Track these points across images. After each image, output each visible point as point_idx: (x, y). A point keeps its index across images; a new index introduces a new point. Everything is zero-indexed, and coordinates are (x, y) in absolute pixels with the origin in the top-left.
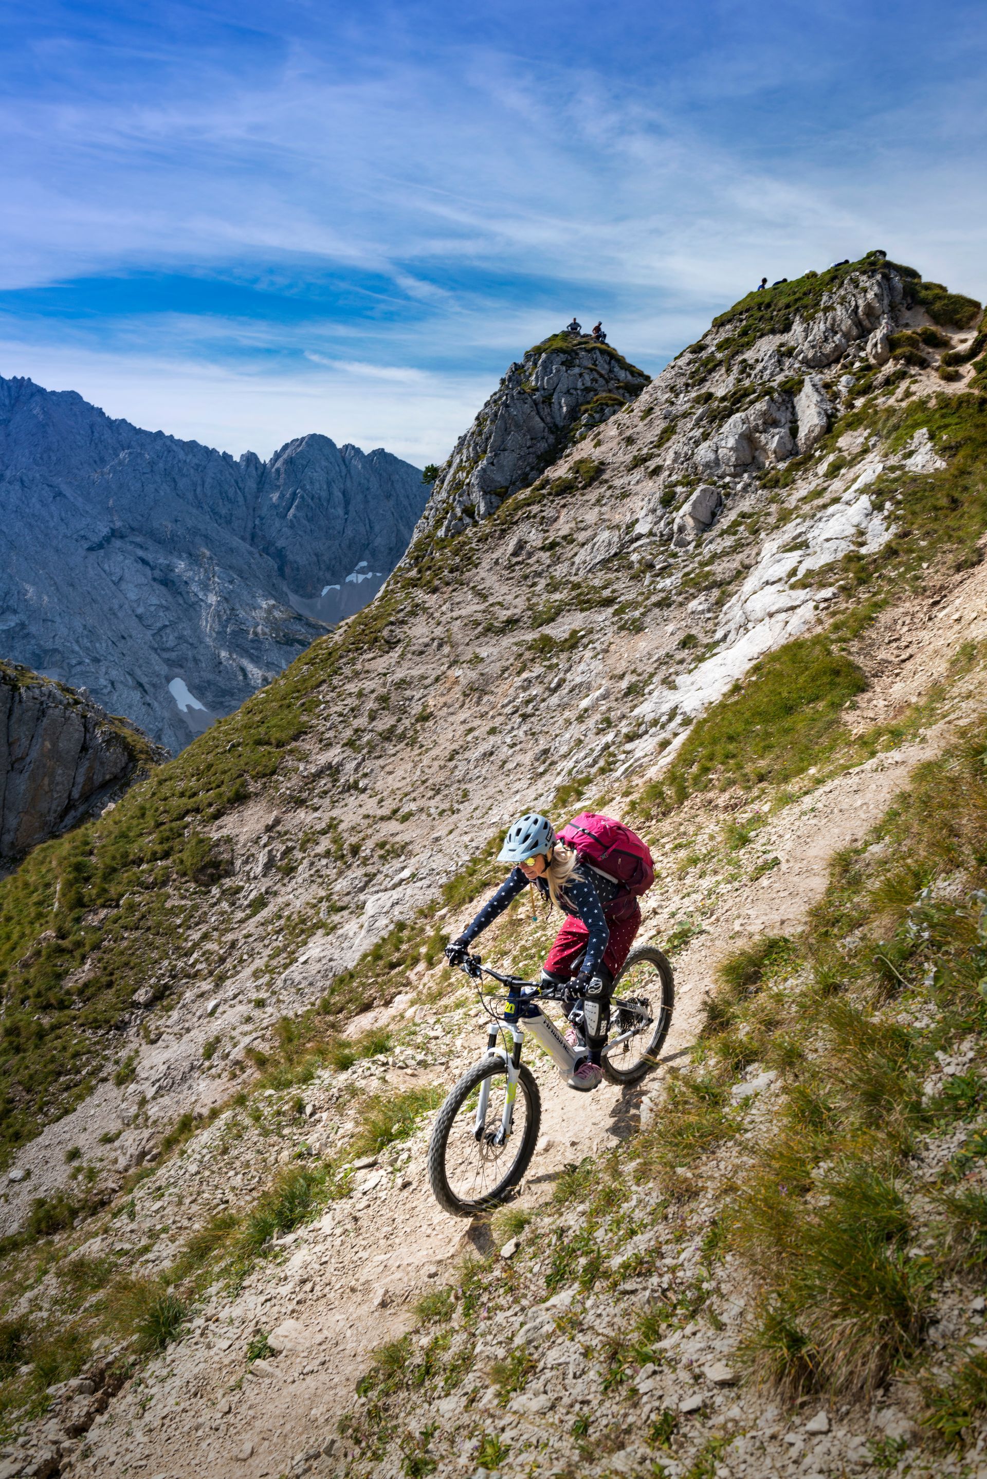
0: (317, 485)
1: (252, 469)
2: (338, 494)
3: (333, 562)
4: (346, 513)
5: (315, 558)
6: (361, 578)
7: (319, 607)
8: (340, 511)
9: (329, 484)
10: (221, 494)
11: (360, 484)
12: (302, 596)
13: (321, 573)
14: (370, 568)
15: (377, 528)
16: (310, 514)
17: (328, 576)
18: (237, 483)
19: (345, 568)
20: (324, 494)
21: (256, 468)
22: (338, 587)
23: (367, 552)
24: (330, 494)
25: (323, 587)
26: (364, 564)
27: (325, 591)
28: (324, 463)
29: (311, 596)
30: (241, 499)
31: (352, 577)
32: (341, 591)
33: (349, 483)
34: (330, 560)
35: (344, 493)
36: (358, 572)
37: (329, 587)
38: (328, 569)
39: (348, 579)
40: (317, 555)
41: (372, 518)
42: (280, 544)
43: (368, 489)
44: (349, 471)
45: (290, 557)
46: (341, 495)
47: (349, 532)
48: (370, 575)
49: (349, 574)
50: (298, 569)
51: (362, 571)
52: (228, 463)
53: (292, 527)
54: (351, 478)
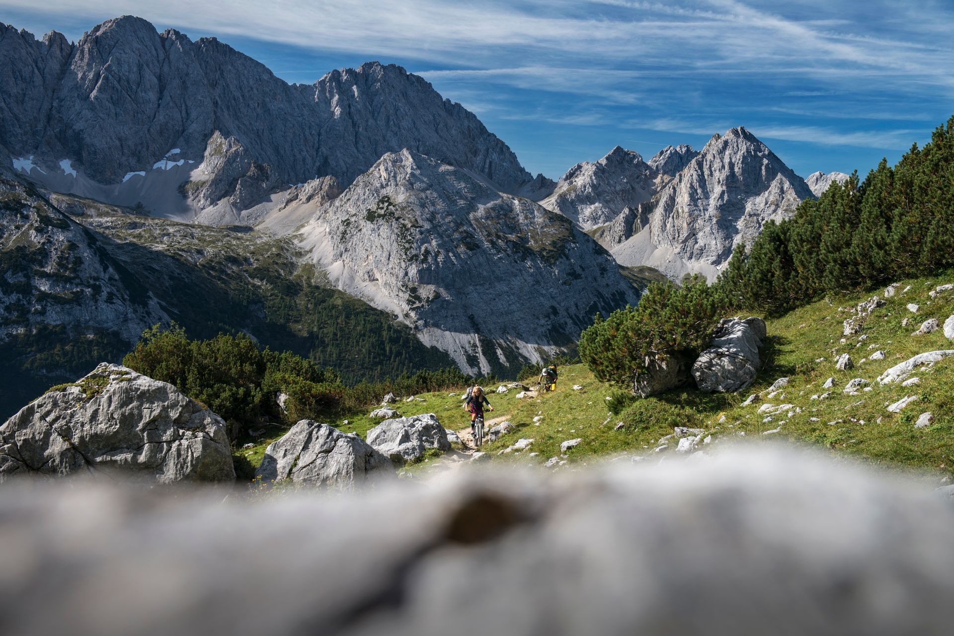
0: (126, 67)
1: (56, 50)
2: (150, 78)
3: (139, 148)
4: (160, 99)
5: (117, 142)
6: (171, 165)
7: (116, 193)
8: (152, 96)
9: (140, 67)
10: (14, 72)
11: (178, 69)
12: (99, 181)
13: (124, 158)
14: (183, 155)
15: (193, 115)
16: (115, 97)
17: (133, 162)
18: (36, 62)
19: (154, 155)
20: (133, 77)
21: (61, 50)
22: (143, 173)
23: (182, 139)
24: (141, 77)
25: (126, 173)
26: (177, 151)
27: (128, 177)
28: (136, 45)
29: (109, 182)
30: (38, 80)
31: (161, 164)
32: (145, 178)
33: (166, 68)
34: (136, 145)
35: (160, 78)
36: (169, 159)
37: (132, 174)
38: (133, 154)
39: (156, 166)
40: (120, 139)
41: (189, 103)
42: (78, 126)
43: (187, 74)
44: (167, 57)
45: (88, 140)
46: (155, 80)
47: (161, 117)
48: (181, 162)
49: (158, 160)
50: (95, 153)
51: (174, 158)
52: (26, 41)
53: (92, 108)
54: (169, 62)
